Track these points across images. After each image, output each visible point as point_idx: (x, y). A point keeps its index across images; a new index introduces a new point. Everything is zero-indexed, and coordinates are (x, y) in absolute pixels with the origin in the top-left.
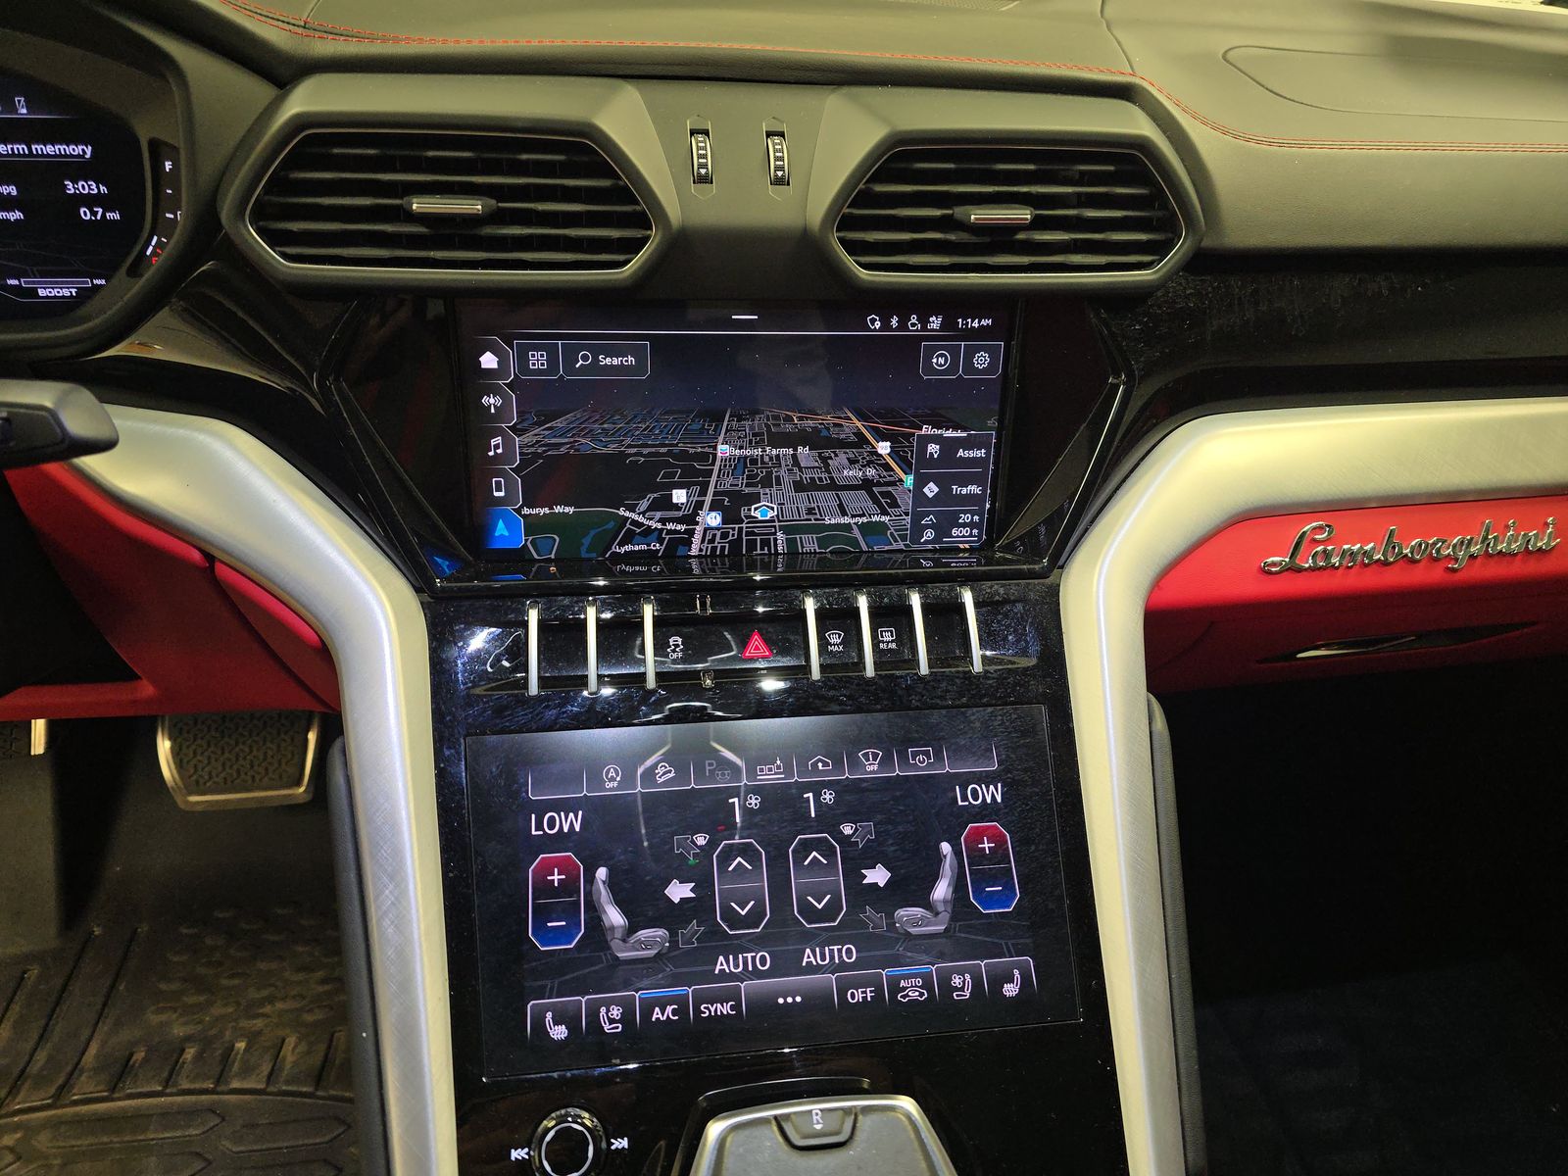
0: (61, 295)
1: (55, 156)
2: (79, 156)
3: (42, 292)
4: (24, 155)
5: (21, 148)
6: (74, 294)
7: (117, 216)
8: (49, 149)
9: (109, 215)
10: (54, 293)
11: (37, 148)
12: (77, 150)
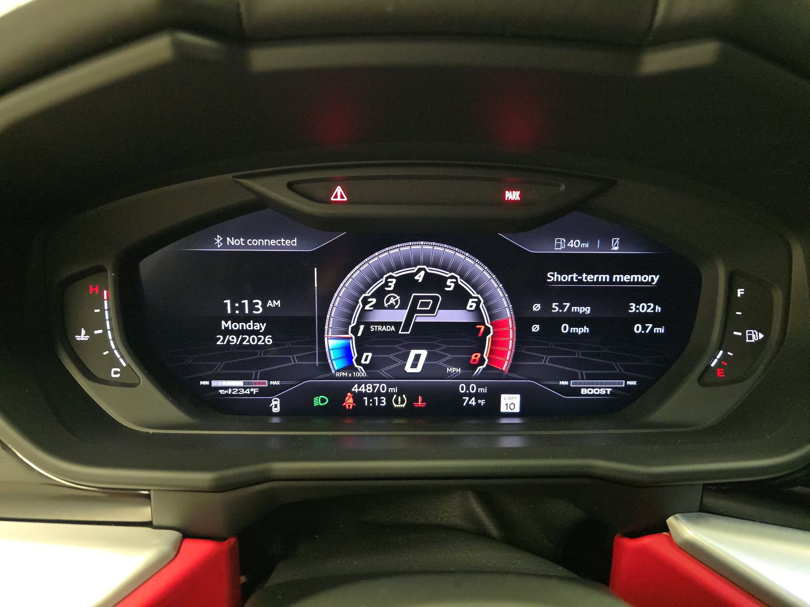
0: (598, 393)
1: (630, 283)
2: (648, 283)
3: (584, 391)
4: (606, 283)
5: (605, 277)
6: (608, 393)
7: (661, 330)
8: (626, 278)
9: (657, 330)
10: (593, 391)
11: (617, 277)
12: (648, 278)
